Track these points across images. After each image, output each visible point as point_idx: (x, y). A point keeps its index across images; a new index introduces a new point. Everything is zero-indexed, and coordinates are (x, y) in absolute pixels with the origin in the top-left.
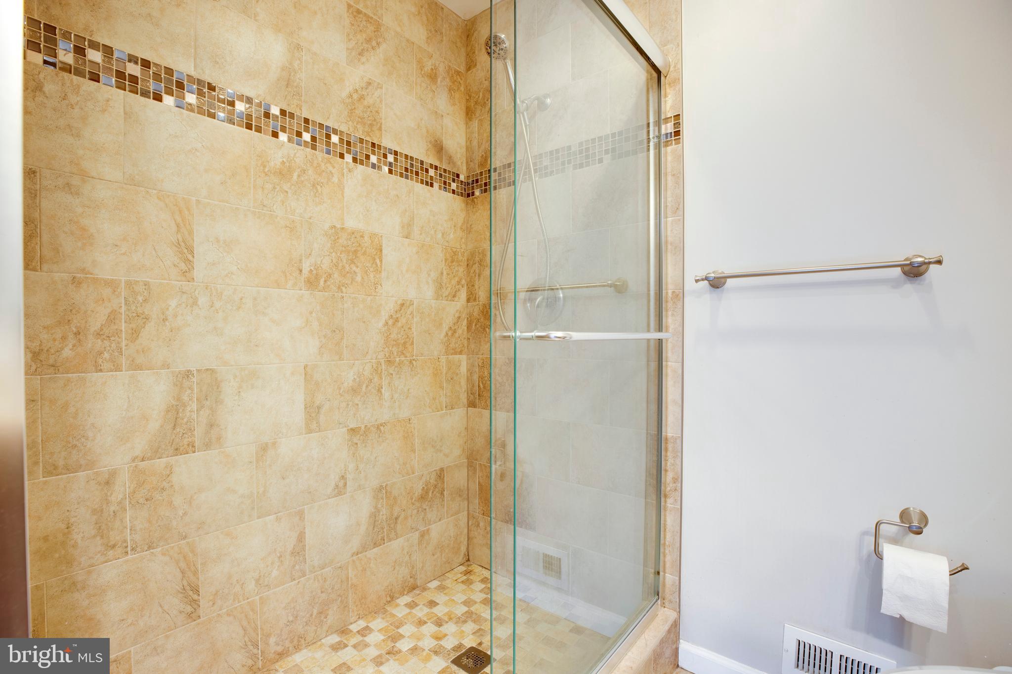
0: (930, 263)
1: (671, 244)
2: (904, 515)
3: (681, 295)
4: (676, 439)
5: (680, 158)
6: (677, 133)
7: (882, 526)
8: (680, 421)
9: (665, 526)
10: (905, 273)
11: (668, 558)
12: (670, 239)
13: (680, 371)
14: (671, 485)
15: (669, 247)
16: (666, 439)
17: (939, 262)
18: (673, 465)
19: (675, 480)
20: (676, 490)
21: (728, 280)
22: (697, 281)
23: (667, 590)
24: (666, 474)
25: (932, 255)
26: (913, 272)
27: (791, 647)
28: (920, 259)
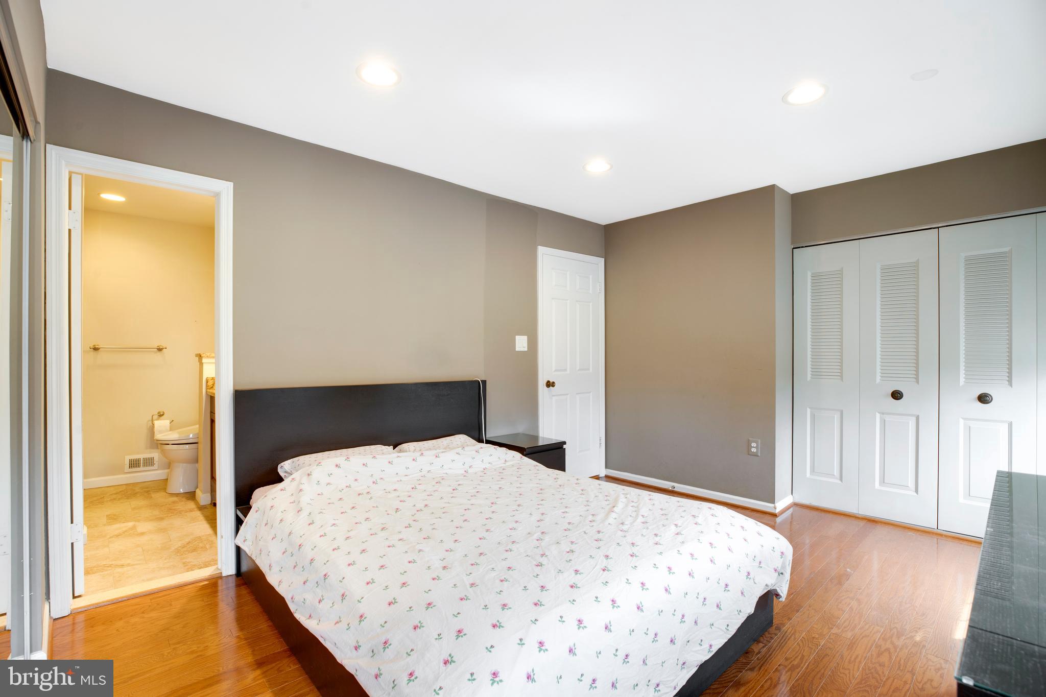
7: (154, 417)
10: (158, 350)
17: (164, 348)
25: (163, 346)
26: (160, 350)
27: (127, 463)
28: (161, 347)
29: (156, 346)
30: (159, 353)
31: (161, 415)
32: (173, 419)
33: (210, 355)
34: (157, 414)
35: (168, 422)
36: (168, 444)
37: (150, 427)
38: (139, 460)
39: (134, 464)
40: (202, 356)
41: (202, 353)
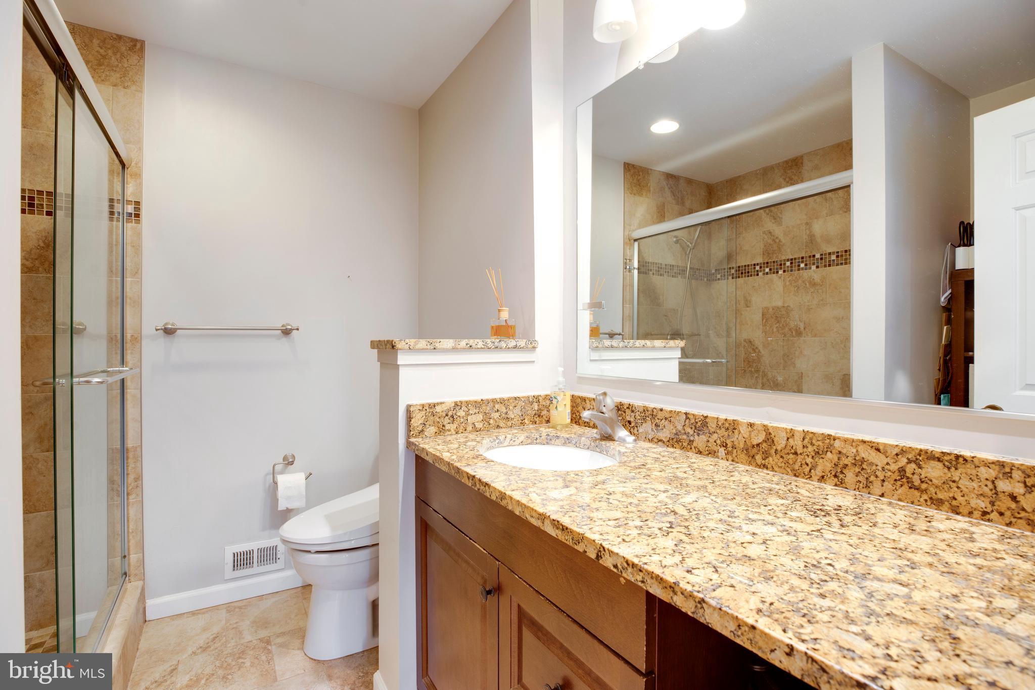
0: (294, 329)
1: (130, 298)
2: (285, 458)
3: (140, 338)
4: (136, 448)
5: (139, 234)
6: (137, 216)
7: (276, 466)
8: (140, 434)
9: (128, 517)
10: (282, 332)
11: (132, 542)
12: (128, 294)
13: (139, 396)
14: (132, 484)
15: (128, 301)
16: (127, 449)
17: (298, 329)
18: (134, 468)
19: (136, 480)
20: (137, 487)
21: (178, 331)
22: (157, 330)
23: (132, 568)
24: (127, 477)
25: (295, 326)
26: (287, 332)
27: (229, 559)
28: (290, 327)
29: (279, 326)
30: (284, 339)
31: (289, 462)
32: (312, 472)
33: (416, 344)
34: (282, 461)
35: (301, 477)
36: (309, 552)
37: (269, 486)
38: (251, 552)
39: (242, 561)
40: (399, 346)
41: (396, 340)
